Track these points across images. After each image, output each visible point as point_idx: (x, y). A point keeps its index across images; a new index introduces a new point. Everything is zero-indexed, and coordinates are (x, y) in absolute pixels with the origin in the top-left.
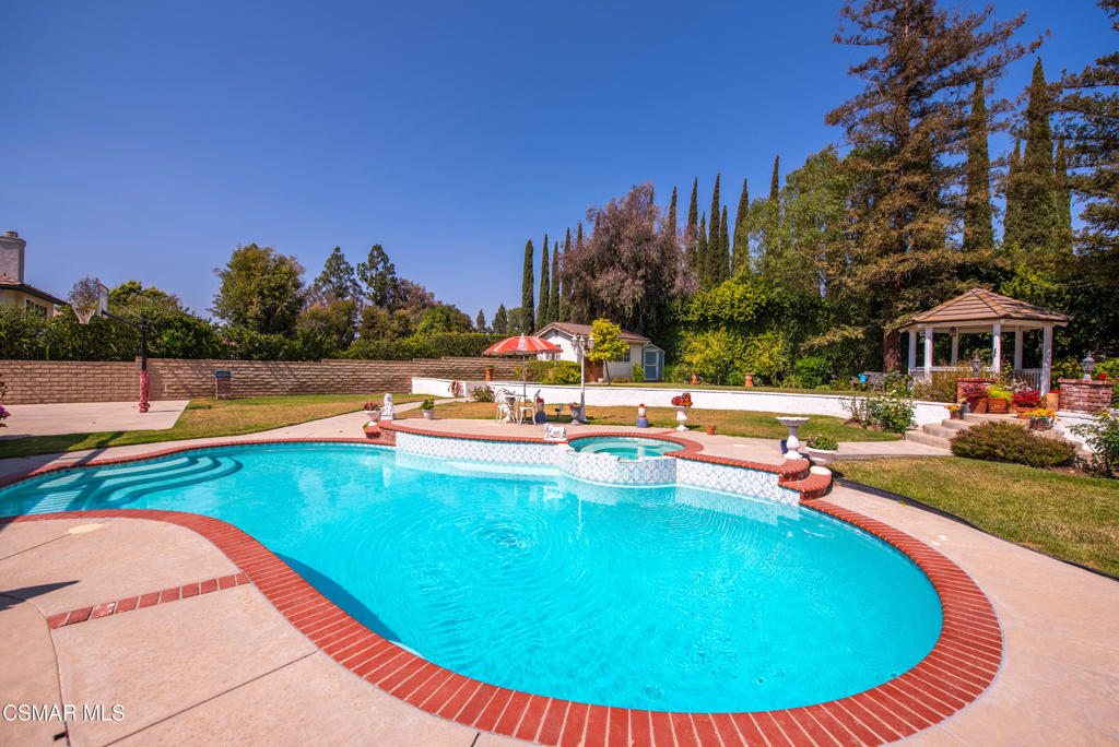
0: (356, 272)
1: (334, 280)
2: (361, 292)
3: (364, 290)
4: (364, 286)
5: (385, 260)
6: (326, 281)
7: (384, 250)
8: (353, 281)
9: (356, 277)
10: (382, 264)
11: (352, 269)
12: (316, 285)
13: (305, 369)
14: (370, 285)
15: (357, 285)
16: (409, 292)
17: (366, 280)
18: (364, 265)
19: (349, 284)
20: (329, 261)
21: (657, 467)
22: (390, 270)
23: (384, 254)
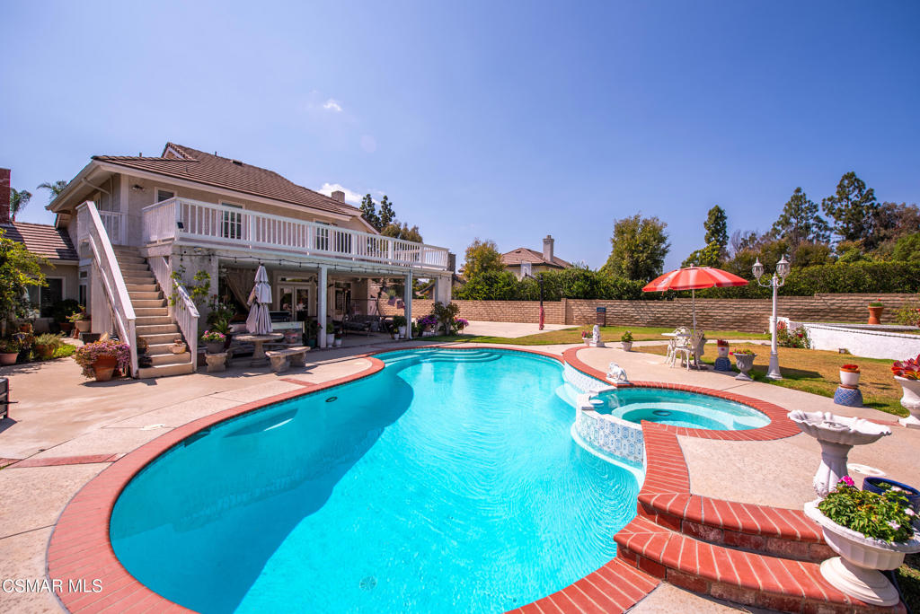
0: (820, 208)
1: (793, 220)
2: (826, 228)
3: (831, 225)
4: (831, 221)
5: (861, 186)
6: (786, 222)
7: (858, 176)
8: (818, 219)
9: (821, 214)
10: (856, 192)
11: (815, 207)
12: (774, 229)
13: (661, 307)
14: (838, 218)
15: (821, 221)
16: (899, 217)
17: (833, 214)
18: (831, 199)
19: (811, 221)
20: (789, 204)
21: (613, 432)
22: (869, 196)
23: (858, 180)
